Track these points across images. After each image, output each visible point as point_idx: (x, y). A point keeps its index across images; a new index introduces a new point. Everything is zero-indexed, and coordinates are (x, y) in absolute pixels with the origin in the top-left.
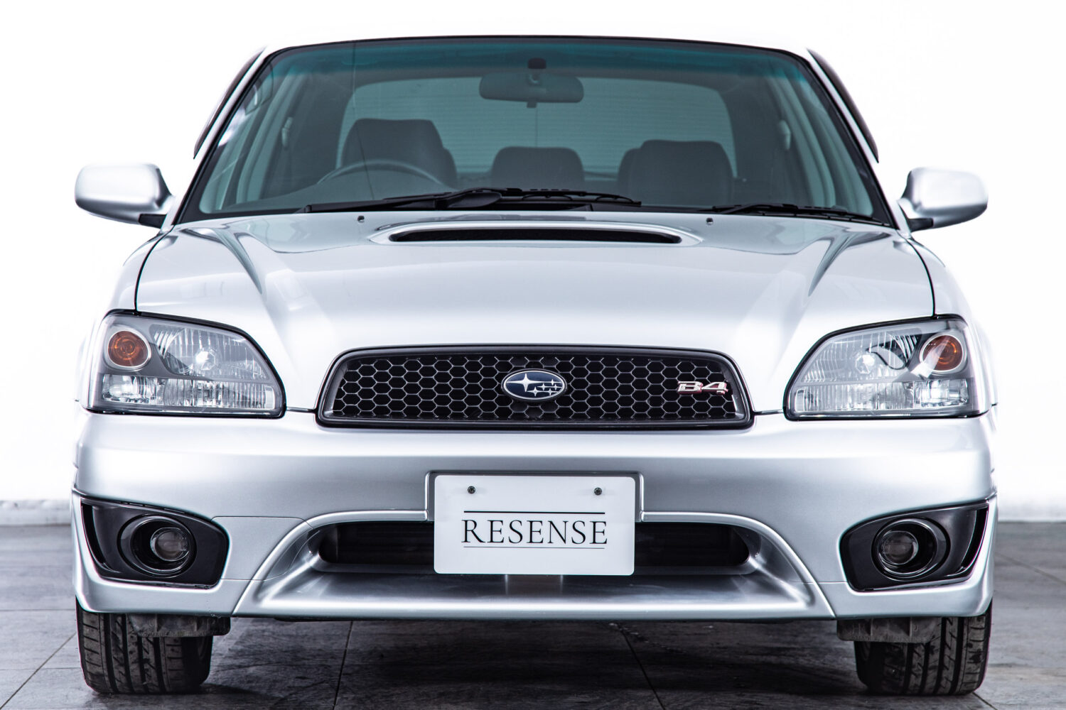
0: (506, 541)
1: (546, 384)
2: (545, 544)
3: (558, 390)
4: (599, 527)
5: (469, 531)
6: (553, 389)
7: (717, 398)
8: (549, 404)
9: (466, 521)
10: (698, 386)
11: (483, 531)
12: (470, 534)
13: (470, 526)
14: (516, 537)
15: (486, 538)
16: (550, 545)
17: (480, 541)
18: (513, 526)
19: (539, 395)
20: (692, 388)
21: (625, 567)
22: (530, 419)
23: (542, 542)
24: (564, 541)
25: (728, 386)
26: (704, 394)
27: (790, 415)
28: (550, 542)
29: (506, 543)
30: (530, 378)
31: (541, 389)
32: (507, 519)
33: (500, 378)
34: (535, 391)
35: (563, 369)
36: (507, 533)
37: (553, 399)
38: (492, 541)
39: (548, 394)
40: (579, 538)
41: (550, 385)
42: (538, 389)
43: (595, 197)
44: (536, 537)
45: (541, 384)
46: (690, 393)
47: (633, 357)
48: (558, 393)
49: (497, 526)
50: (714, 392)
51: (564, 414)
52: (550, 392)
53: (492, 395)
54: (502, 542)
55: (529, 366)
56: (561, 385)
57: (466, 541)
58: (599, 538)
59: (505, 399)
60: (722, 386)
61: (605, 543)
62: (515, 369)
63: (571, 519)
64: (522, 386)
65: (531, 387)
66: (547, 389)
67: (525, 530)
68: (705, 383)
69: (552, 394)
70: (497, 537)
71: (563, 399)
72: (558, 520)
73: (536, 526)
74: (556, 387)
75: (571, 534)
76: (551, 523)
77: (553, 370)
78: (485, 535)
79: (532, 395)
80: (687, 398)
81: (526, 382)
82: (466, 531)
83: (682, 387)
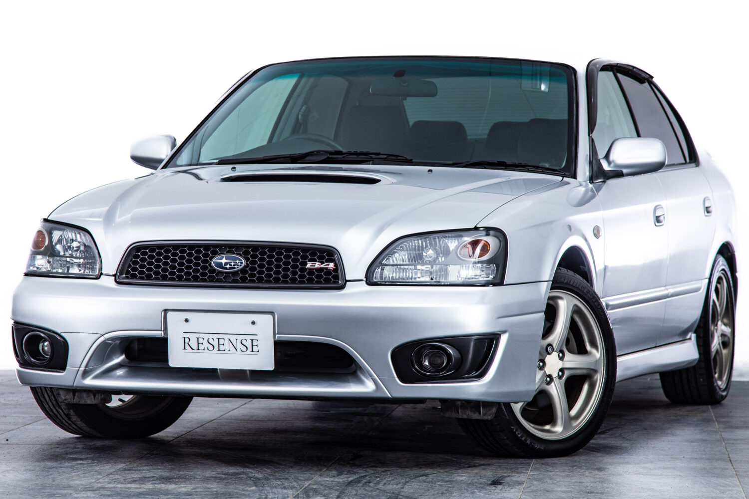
0: (206, 349)
1: (234, 263)
2: (227, 351)
3: (240, 266)
4: (255, 343)
5: (186, 343)
6: (238, 265)
7: (328, 272)
8: (235, 274)
9: (184, 338)
10: (317, 265)
11: (194, 343)
12: (187, 345)
13: (187, 340)
14: (211, 347)
15: (195, 347)
16: (229, 352)
17: (193, 349)
18: (209, 341)
19: (230, 268)
20: (314, 266)
21: (269, 365)
22: (225, 282)
23: (225, 350)
24: (237, 350)
25: (336, 265)
26: (320, 270)
27: (370, 283)
28: (229, 351)
29: (206, 350)
30: (226, 259)
31: (231, 265)
32: (206, 337)
33: (211, 258)
34: (228, 266)
35: (245, 255)
36: (206, 345)
37: (238, 271)
38: (198, 349)
39: (235, 268)
40: (244, 349)
41: (236, 263)
42: (230, 265)
43: (385, 156)
44: (222, 348)
45: (232, 262)
46: (313, 269)
47: (284, 248)
48: (240, 267)
49: (201, 341)
50: (326, 269)
51: (244, 280)
52: (236, 266)
53: (206, 268)
54: (204, 350)
55: (228, 252)
56: (242, 263)
57: (185, 349)
58: (255, 349)
59: (213, 271)
60: (331, 265)
61: (258, 352)
62: (220, 254)
63: (240, 338)
64: (221, 263)
65: (226, 264)
66: (234, 265)
67: (215, 343)
68: (322, 263)
69: (237, 268)
70: (201, 347)
71: (243, 271)
72: (233, 338)
73: (221, 342)
74: (239, 264)
75: (240, 346)
76: (229, 340)
77: (240, 255)
78: (195, 346)
79: (226, 268)
80: (311, 271)
81: (224, 261)
82: (185, 343)
83: (309, 265)
